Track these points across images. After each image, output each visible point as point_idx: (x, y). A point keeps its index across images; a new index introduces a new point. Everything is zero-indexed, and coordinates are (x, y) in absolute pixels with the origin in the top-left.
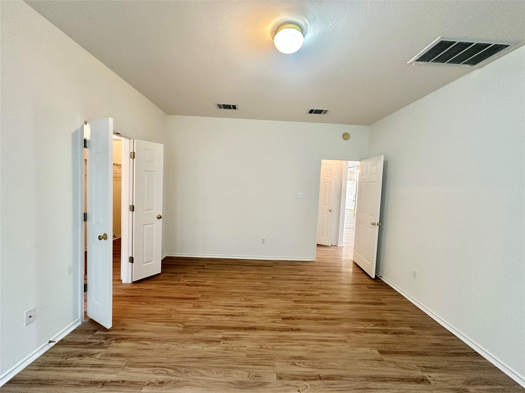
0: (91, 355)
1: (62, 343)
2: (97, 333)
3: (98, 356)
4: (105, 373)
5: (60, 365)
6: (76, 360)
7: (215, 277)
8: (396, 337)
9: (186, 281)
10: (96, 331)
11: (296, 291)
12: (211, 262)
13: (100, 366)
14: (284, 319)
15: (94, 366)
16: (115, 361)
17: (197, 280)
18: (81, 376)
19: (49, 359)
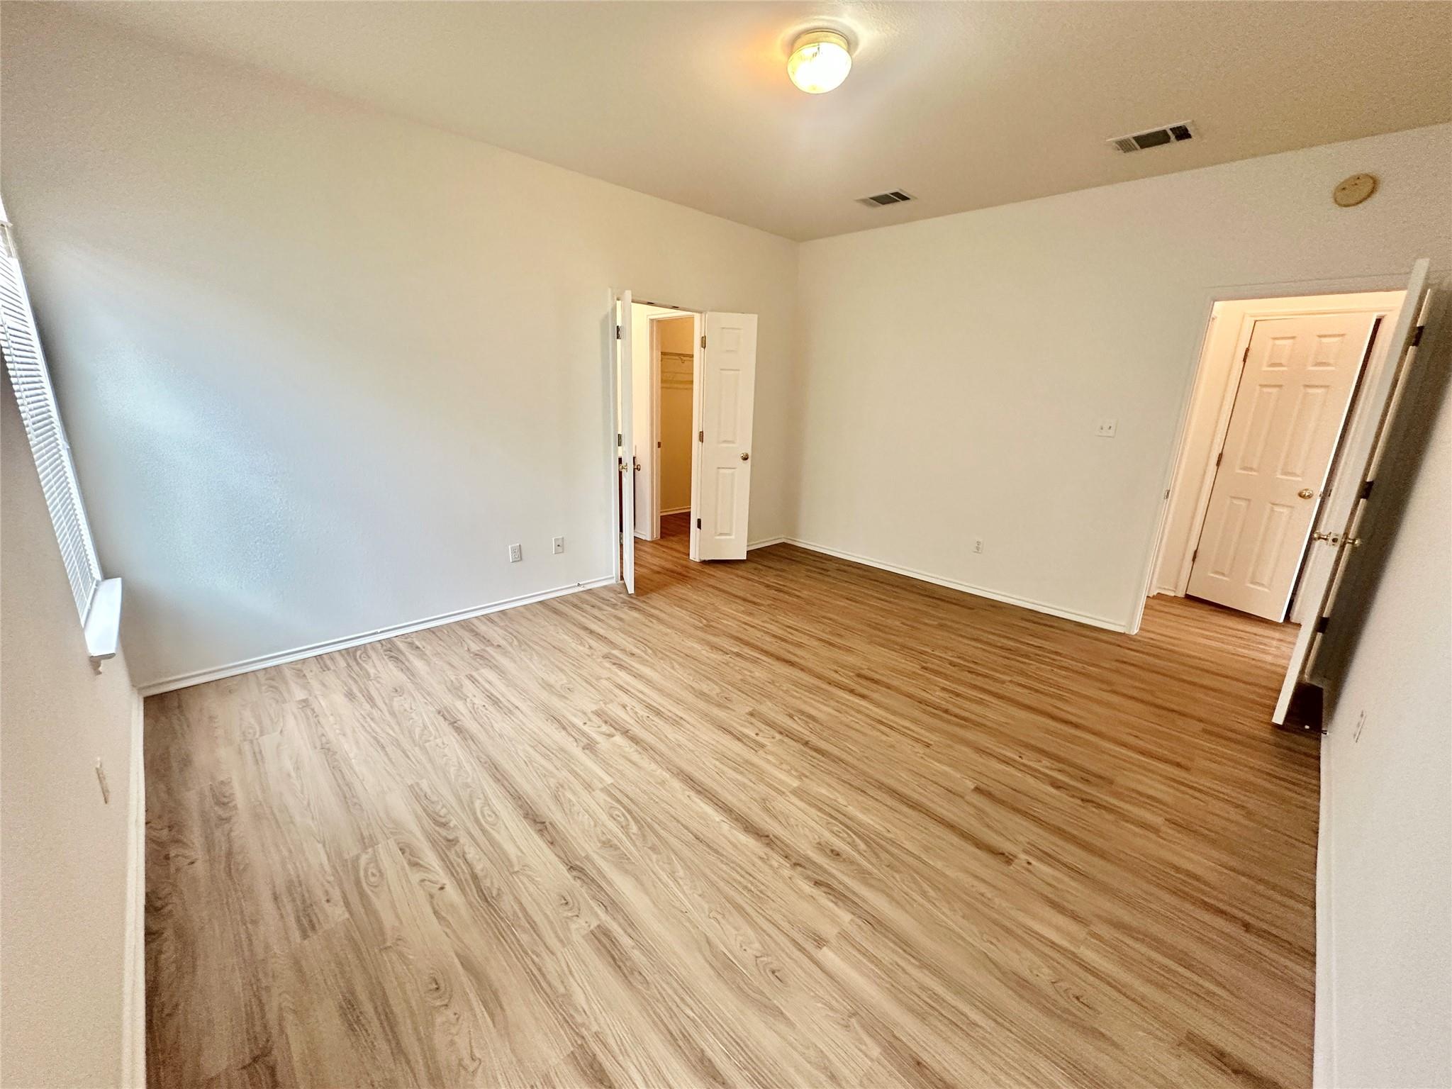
0: (600, 609)
1: (589, 591)
2: (621, 595)
3: (605, 613)
4: (599, 626)
5: (575, 606)
6: (588, 608)
7: (826, 591)
8: (1080, 806)
9: (772, 580)
10: (620, 593)
11: (959, 658)
12: (846, 568)
13: (600, 620)
14: (859, 675)
15: (596, 617)
16: (613, 623)
17: (788, 584)
18: (583, 620)
19: (571, 599)
